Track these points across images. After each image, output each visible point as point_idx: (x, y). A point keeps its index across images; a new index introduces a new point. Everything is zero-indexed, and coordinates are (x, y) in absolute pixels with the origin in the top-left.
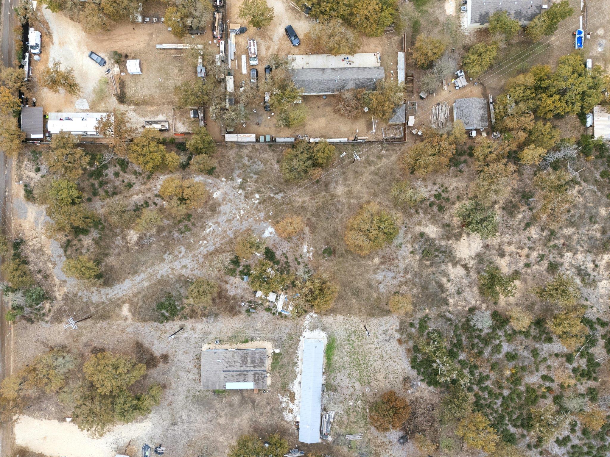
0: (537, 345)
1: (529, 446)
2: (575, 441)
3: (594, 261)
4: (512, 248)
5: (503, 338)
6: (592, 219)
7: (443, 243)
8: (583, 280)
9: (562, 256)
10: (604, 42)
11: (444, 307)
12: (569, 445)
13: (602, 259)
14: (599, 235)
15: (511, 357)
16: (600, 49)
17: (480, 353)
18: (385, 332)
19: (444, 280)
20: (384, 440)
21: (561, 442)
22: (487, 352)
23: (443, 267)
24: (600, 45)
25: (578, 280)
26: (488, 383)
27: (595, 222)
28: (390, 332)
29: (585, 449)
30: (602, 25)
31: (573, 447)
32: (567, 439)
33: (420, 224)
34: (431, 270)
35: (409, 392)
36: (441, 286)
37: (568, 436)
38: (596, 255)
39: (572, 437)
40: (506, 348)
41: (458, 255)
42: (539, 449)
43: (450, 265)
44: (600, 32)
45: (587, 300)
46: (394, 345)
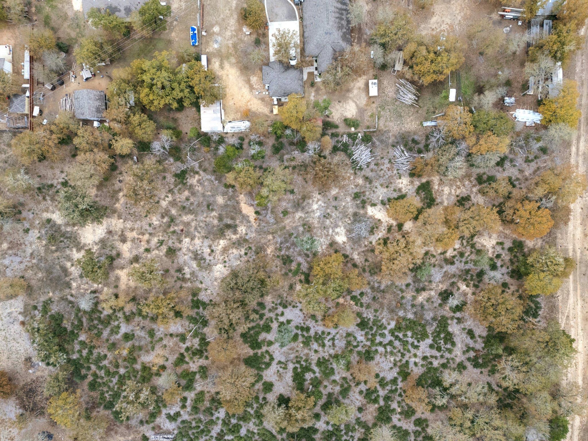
0: (154, 326)
1: (141, 422)
2: (185, 417)
3: (210, 246)
4: (134, 234)
5: (121, 320)
6: (209, 207)
7: (69, 229)
8: (199, 265)
9: (180, 242)
10: (219, 39)
11: (67, 291)
12: (180, 420)
13: (219, 244)
14: (216, 222)
15: (127, 337)
16: (216, 46)
17: (99, 335)
18: (10, 314)
19: (69, 264)
20: (4, 417)
21: (172, 418)
22: (106, 333)
23: (68, 252)
24: (216, 41)
25: (194, 264)
26: (105, 362)
27: (213, 210)
28: (15, 314)
29: (194, 424)
30: (217, 23)
31: (183, 422)
32: (178, 414)
33: (47, 210)
34: (56, 255)
35: (30, 371)
36: (65, 270)
37: (179, 412)
38: (213, 241)
39: (182, 413)
40: (124, 329)
41: (83, 241)
42: (152, 425)
43: (74, 250)
44: (216, 29)
45: (201, 283)
46: (17, 327)
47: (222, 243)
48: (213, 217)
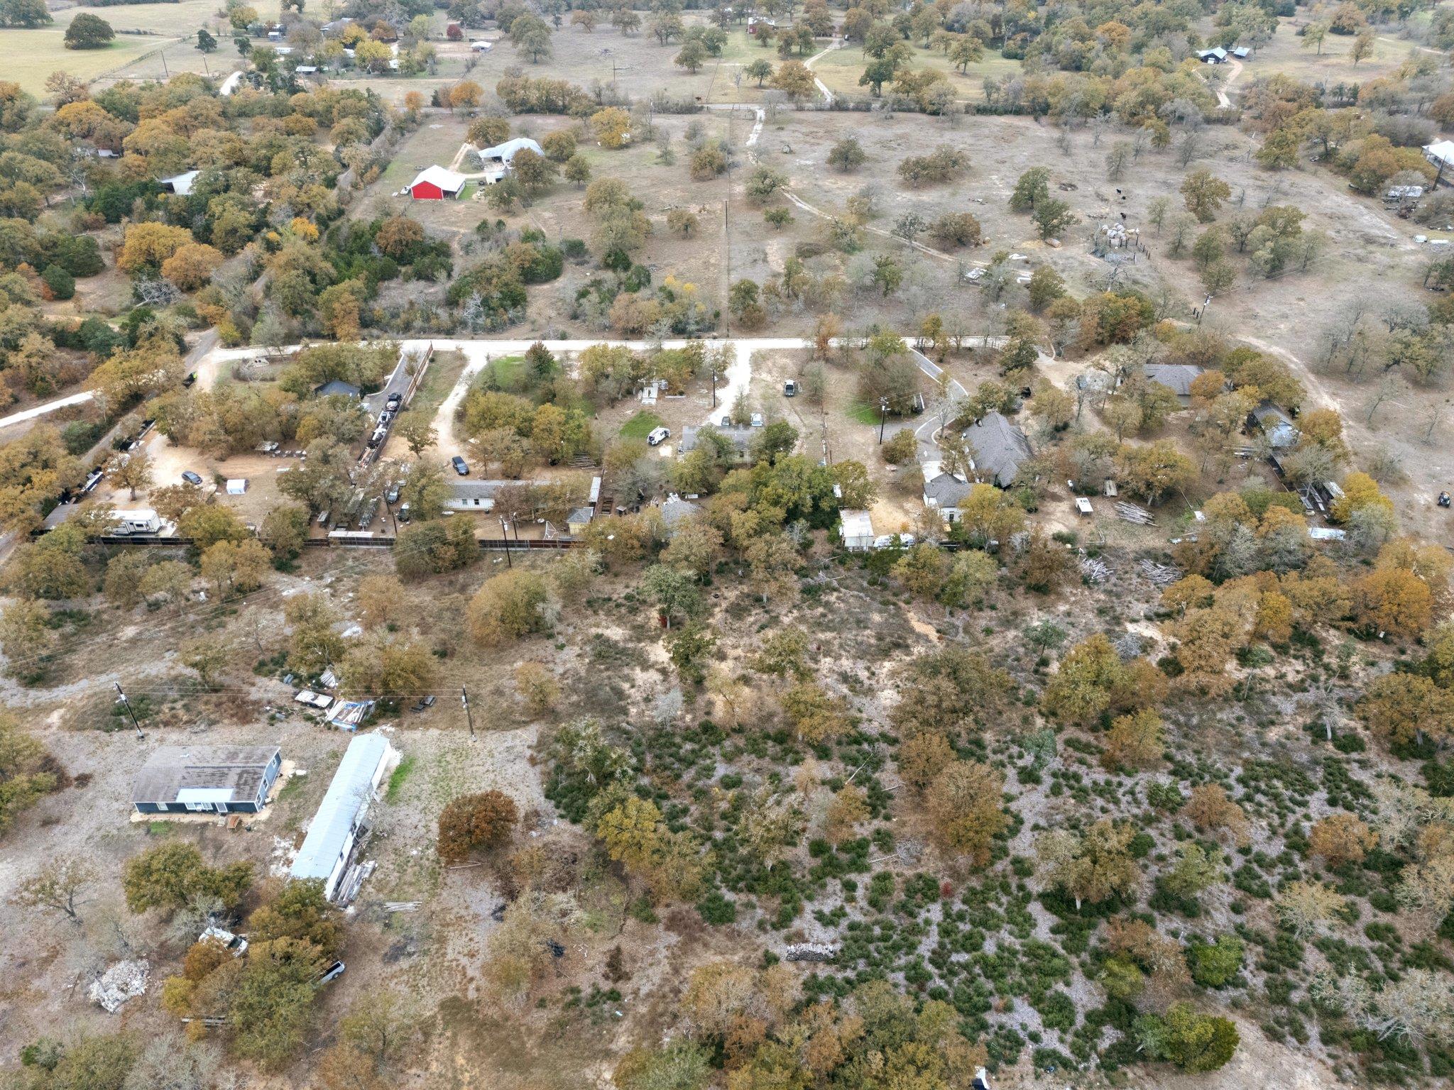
0: (779, 769)
1: (761, 926)
2: (855, 915)
3: (868, 669)
4: (739, 652)
5: (718, 758)
6: (861, 624)
7: (630, 645)
8: (853, 689)
9: (817, 662)
11: (622, 717)
12: (844, 923)
13: (882, 667)
14: (873, 641)
15: (728, 783)
17: (678, 776)
18: (508, 749)
19: (626, 686)
20: (463, 912)
21: (826, 920)
22: (688, 776)
23: (626, 671)
25: (844, 689)
26: (687, 820)
27: (866, 628)
28: (519, 749)
29: (877, 931)
31: (852, 927)
32: (840, 913)
33: (597, 625)
34: (605, 674)
35: (534, 833)
36: (620, 694)
37: (842, 908)
38: (873, 661)
39: (848, 909)
40: (721, 770)
41: (652, 658)
42: (784, 932)
43: (638, 670)
45: (860, 711)
46: (522, 766)
47: (888, 665)
48: (868, 636)
